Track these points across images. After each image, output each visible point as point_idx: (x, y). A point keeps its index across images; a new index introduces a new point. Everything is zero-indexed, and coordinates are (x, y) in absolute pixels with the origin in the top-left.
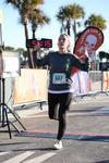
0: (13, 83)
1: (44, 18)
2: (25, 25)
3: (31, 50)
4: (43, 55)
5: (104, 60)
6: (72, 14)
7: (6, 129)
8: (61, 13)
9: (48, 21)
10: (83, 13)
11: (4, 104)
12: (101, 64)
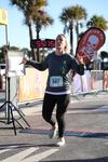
0: (18, 82)
1: (48, 19)
2: (30, 26)
3: (35, 50)
4: (46, 55)
5: (106, 60)
6: (75, 16)
7: (11, 125)
8: (64, 14)
9: (51, 22)
10: (85, 14)
11: (9, 102)
12: (103, 63)
